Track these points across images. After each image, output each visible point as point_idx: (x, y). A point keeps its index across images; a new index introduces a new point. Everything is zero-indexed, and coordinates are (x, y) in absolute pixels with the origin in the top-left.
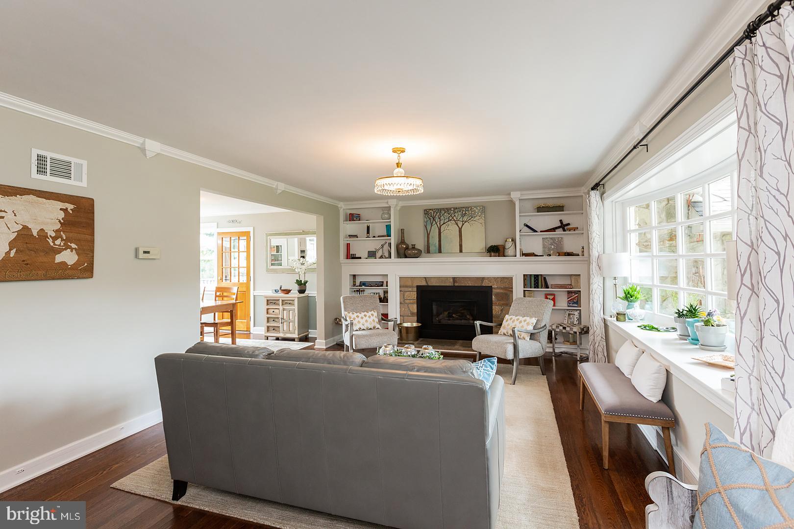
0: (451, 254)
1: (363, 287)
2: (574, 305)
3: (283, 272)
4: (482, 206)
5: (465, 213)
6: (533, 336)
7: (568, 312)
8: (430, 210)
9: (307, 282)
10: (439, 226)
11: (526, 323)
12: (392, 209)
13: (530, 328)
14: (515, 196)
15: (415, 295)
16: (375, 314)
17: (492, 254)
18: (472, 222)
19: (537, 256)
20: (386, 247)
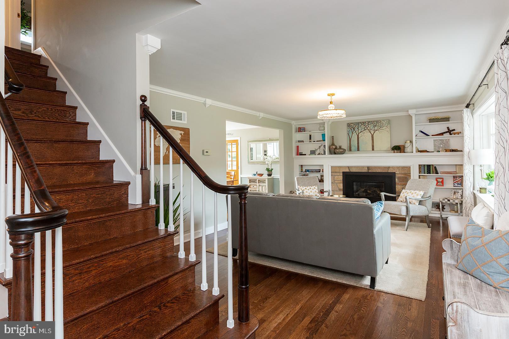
0: (366, 151)
1: (308, 172)
2: (458, 186)
3: (258, 164)
4: (388, 120)
5: (376, 125)
6: (421, 203)
7: (454, 191)
8: (351, 123)
9: (273, 169)
10: (357, 134)
11: (416, 194)
12: (326, 124)
13: (419, 197)
14: (411, 112)
15: (341, 177)
16: (316, 188)
17: (396, 151)
18: (381, 130)
19: (429, 152)
20: (322, 148)
